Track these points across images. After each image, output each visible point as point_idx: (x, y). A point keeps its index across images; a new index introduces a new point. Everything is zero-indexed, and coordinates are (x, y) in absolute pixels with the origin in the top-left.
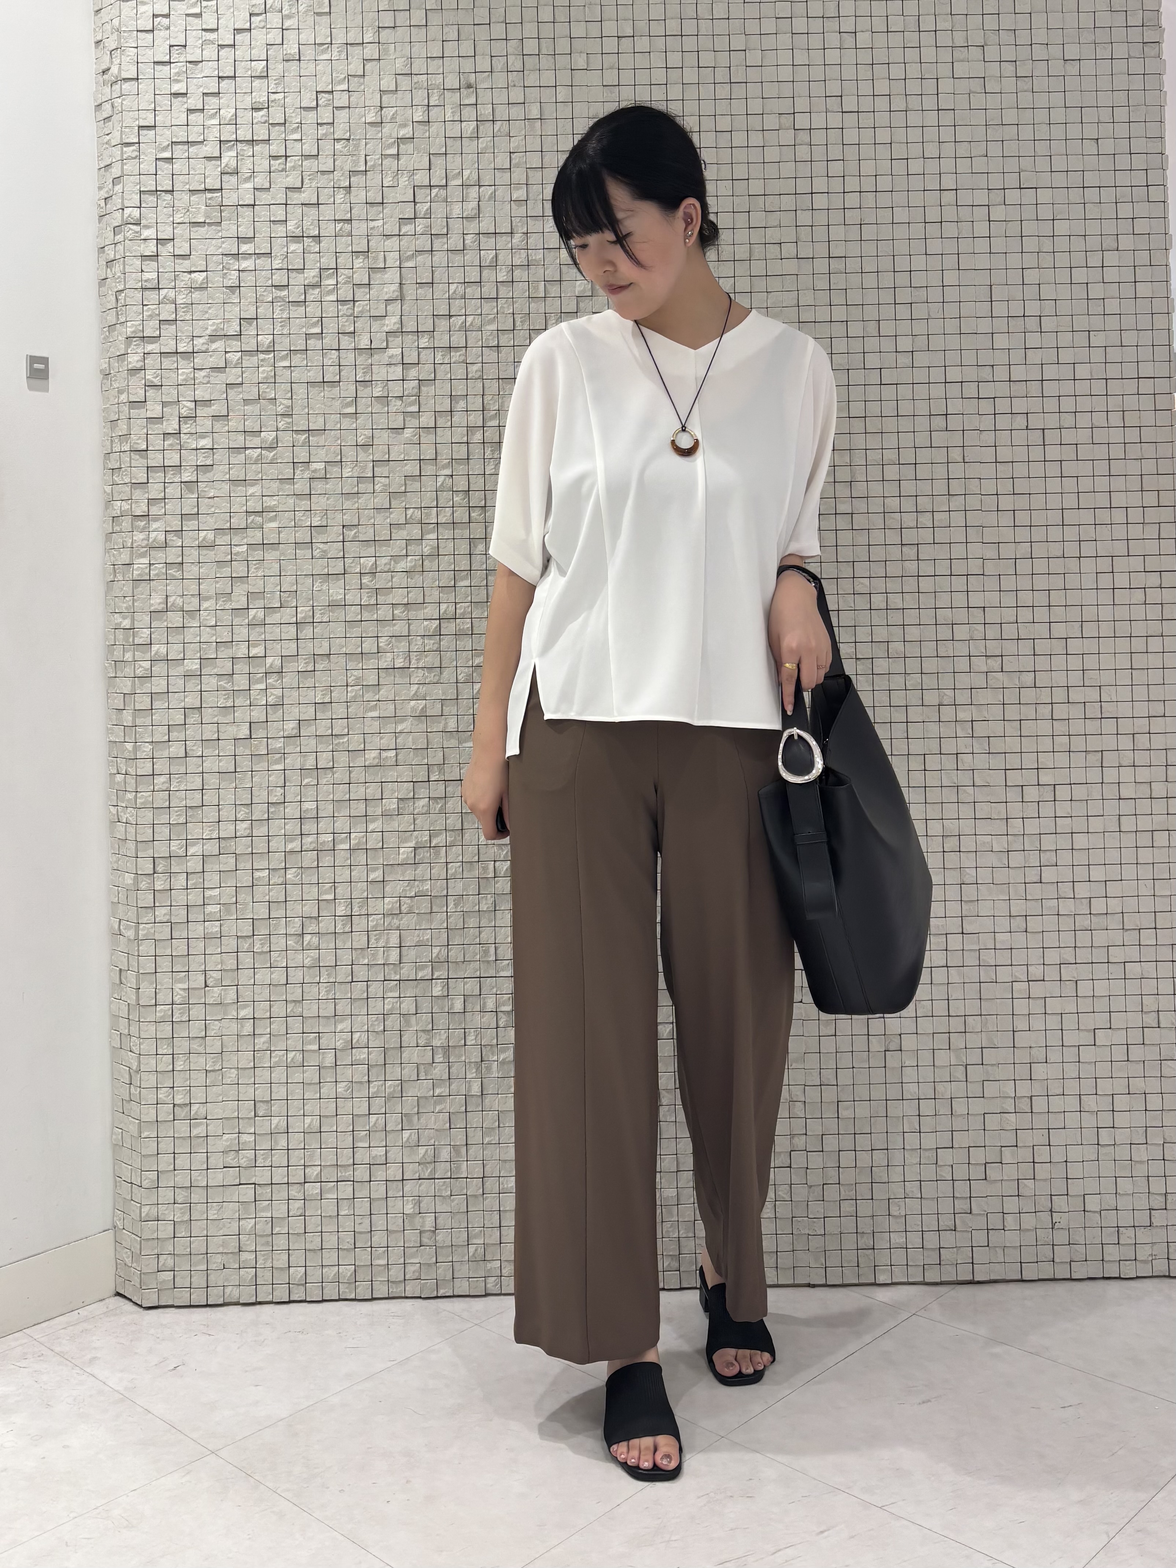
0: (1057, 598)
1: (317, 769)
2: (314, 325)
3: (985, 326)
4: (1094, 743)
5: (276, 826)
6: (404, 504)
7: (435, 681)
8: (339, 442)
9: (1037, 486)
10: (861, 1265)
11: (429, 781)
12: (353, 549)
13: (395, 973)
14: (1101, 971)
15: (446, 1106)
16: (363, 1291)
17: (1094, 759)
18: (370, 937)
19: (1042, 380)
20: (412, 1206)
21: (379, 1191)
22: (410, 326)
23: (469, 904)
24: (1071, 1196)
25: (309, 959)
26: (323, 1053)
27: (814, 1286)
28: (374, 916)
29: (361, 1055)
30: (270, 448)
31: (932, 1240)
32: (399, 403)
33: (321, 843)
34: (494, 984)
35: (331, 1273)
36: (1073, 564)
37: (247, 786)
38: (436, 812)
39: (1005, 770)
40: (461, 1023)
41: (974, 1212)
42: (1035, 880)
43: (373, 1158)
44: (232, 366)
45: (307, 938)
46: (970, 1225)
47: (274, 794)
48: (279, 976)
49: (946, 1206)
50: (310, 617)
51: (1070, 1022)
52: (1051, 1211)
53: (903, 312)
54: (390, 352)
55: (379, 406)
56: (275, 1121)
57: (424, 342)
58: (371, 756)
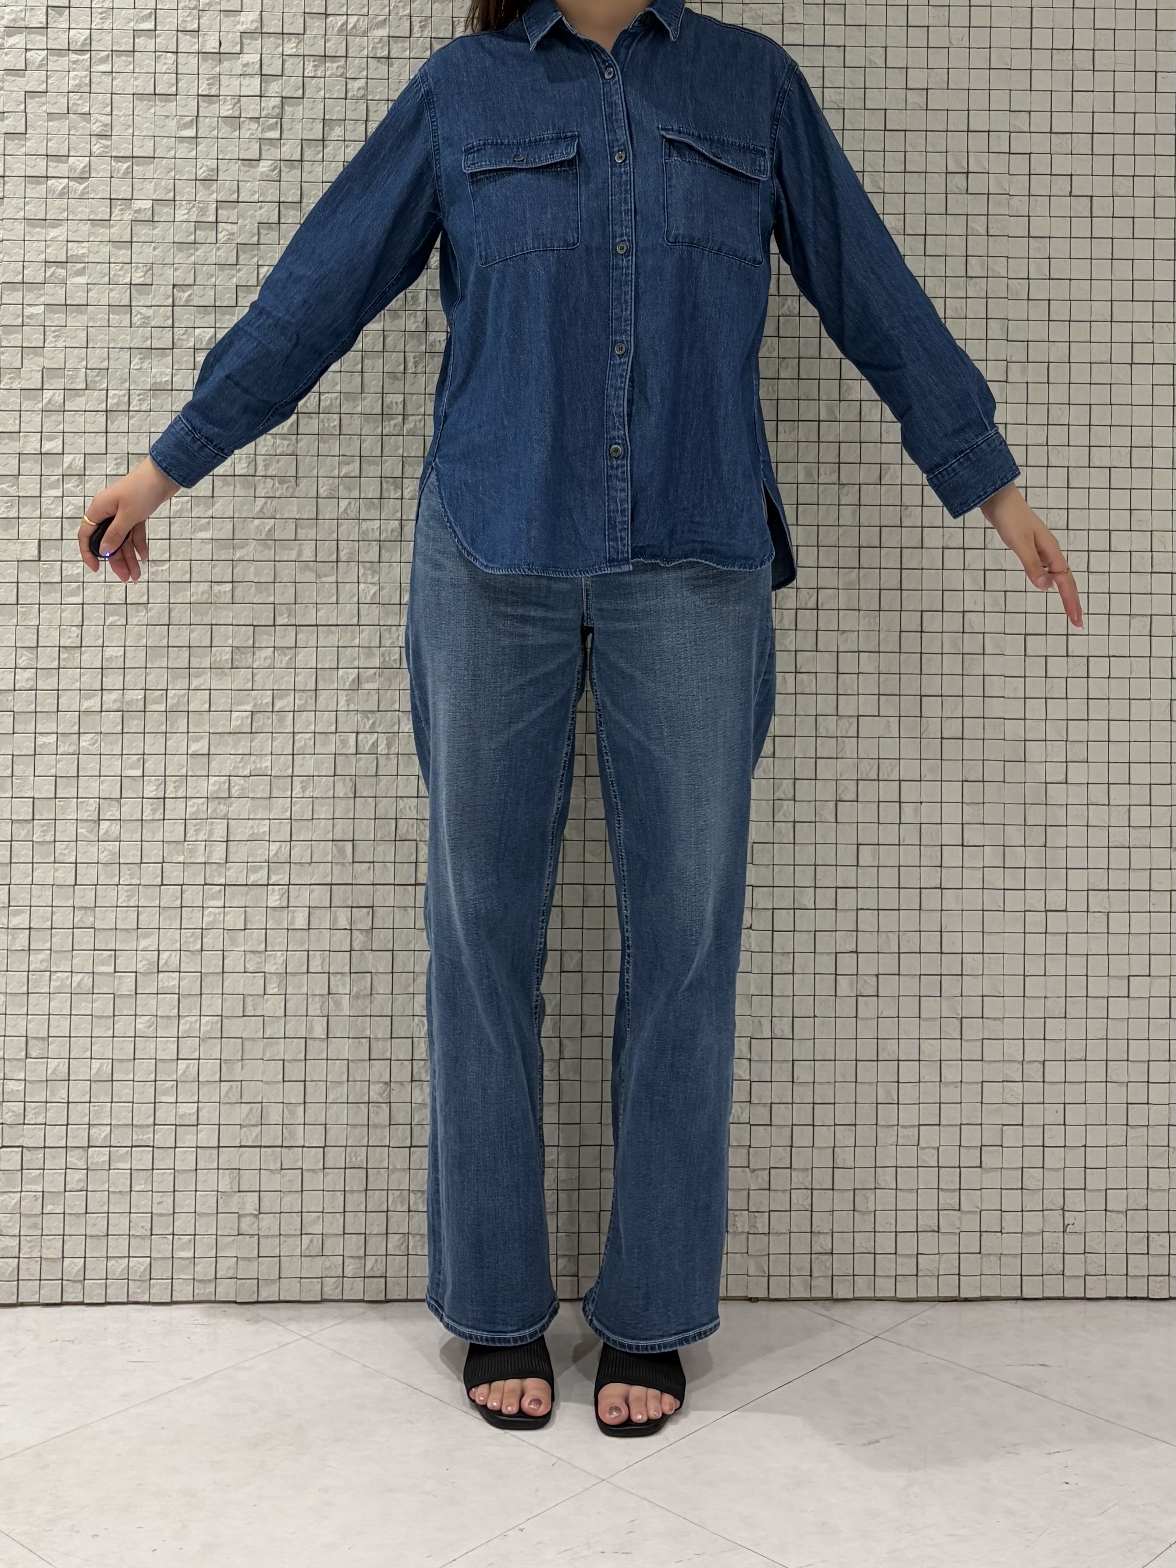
0: (1100, 415)
1: (126, 604)
2: (145, 18)
3: (1021, 60)
4: (1140, 605)
5: (68, 678)
6: (255, 260)
7: (288, 495)
8: (172, 174)
9: (1080, 269)
10: (815, 1274)
11: (274, 625)
12: (185, 316)
13: (220, 875)
14: (1139, 901)
15: (280, 1049)
16: (160, 1292)
17: (1140, 625)
18: (188, 827)
19: (1093, 133)
20: (229, 1181)
21: (185, 1159)
22: (272, 25)
23: (321, 789)
24: (1090, 1191)
25: (106, 853)
26: (120, 976)
27: (750, 1300)
28: (194, 800)
29: (169, 981)
30: (81, 179)
31: (907, 1244)
32: (254, 126)
33: (128, 703)
34: (349, 894)
35: (118, 1267)
36: (1122, 373)
37: (32, 623)
38: (284, 665)
39: (1026, 635)
40: (304, 943)
41: (963, 1208)
42: (1059, 780)
43: (181, 1116)
44: (34, 68)
45: (104, 825)
46: (958, 1225)
47: (68, 634)
48: (65, 875)
49: (928, 1200)
50: (124, 403)
51: (1097, 965)
52: (1063, 1209)
53: (917, 37)
54: (245, 58)
55: (229, 129)
56: (53, 1064)
57: (290, 47)
58: (199, 590)
